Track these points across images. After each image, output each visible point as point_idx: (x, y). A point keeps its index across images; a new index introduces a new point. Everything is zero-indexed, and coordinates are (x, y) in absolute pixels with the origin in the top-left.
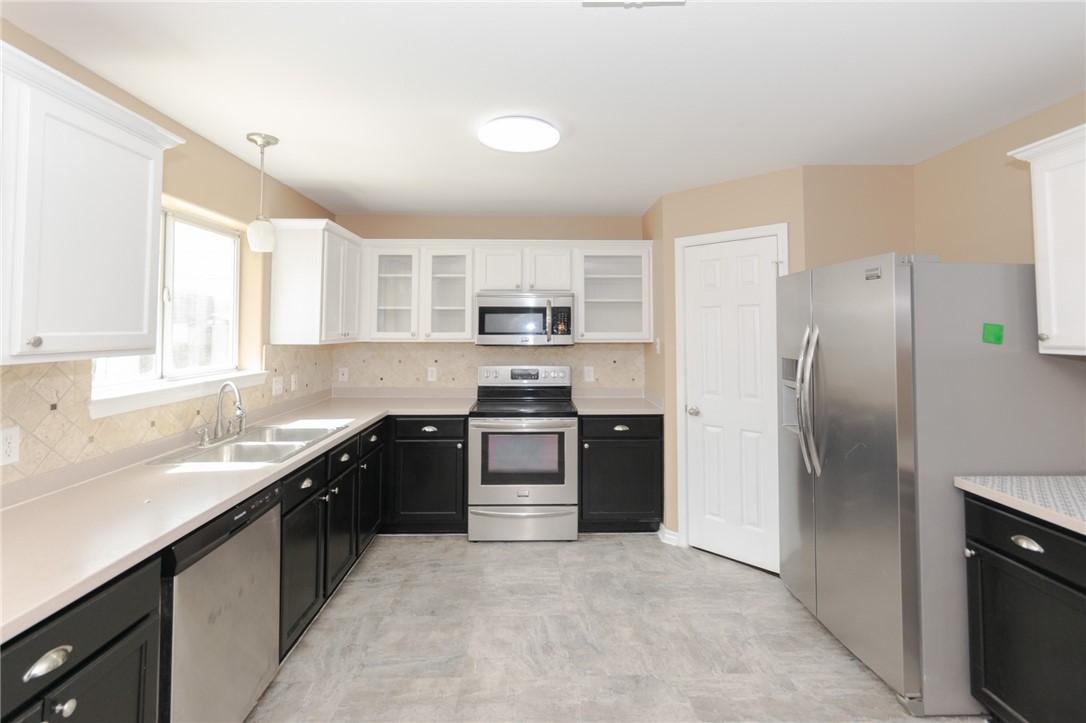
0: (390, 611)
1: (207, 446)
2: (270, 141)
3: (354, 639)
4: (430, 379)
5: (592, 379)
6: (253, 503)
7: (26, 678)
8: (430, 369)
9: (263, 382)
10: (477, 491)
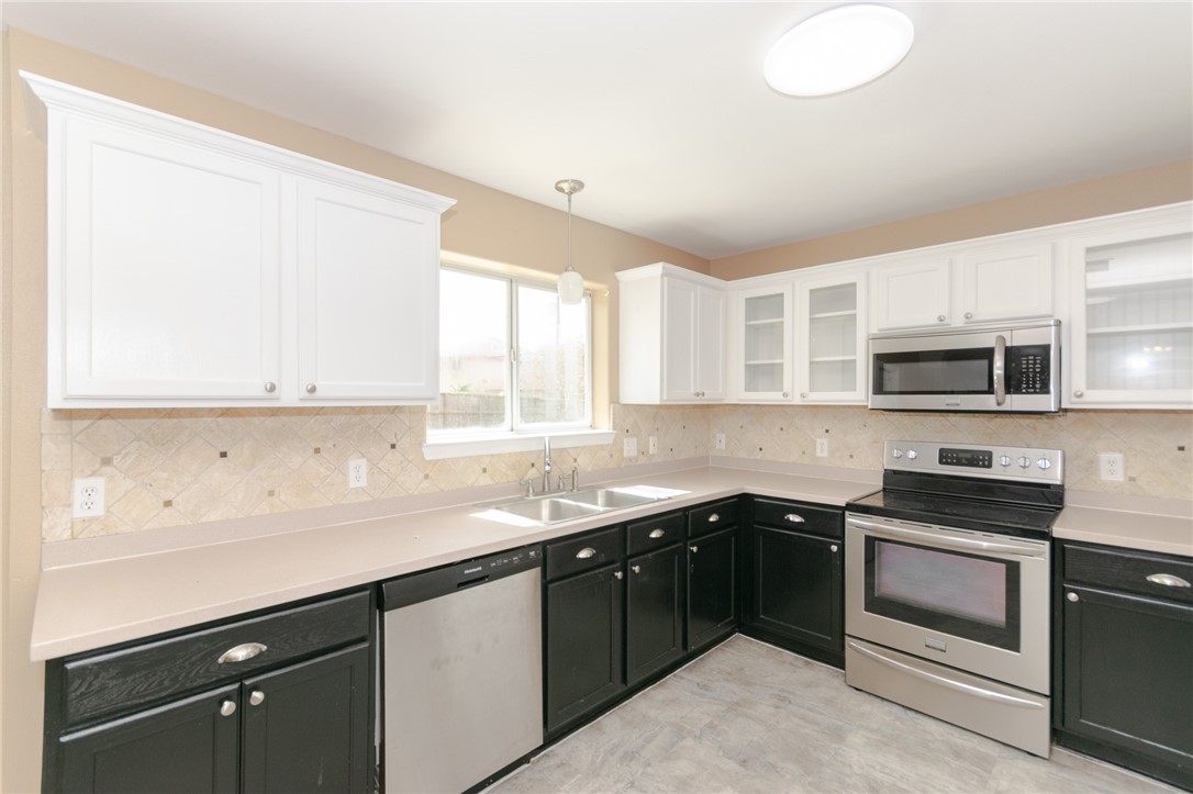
0: (698, 733)
1: (531, 497)
2: (578, 186)
3: (643, 746)
4: (819, 454)
5: (1119, 477)
6: (495, 561)
7: (221, 660)
8: (819, 441)
9: (611, 442)
10: (858, 618)
